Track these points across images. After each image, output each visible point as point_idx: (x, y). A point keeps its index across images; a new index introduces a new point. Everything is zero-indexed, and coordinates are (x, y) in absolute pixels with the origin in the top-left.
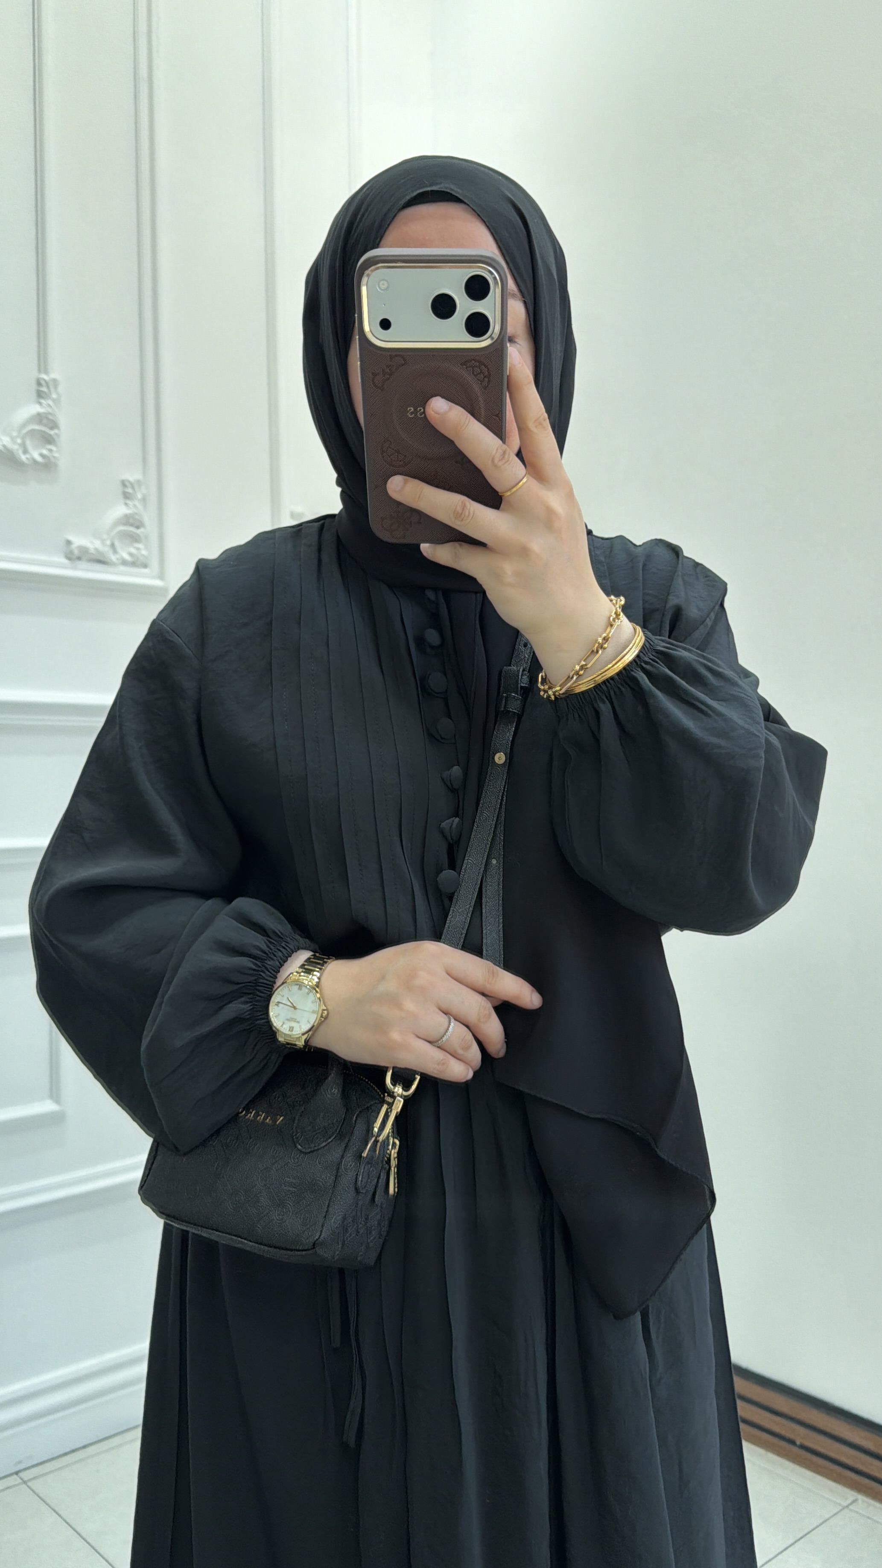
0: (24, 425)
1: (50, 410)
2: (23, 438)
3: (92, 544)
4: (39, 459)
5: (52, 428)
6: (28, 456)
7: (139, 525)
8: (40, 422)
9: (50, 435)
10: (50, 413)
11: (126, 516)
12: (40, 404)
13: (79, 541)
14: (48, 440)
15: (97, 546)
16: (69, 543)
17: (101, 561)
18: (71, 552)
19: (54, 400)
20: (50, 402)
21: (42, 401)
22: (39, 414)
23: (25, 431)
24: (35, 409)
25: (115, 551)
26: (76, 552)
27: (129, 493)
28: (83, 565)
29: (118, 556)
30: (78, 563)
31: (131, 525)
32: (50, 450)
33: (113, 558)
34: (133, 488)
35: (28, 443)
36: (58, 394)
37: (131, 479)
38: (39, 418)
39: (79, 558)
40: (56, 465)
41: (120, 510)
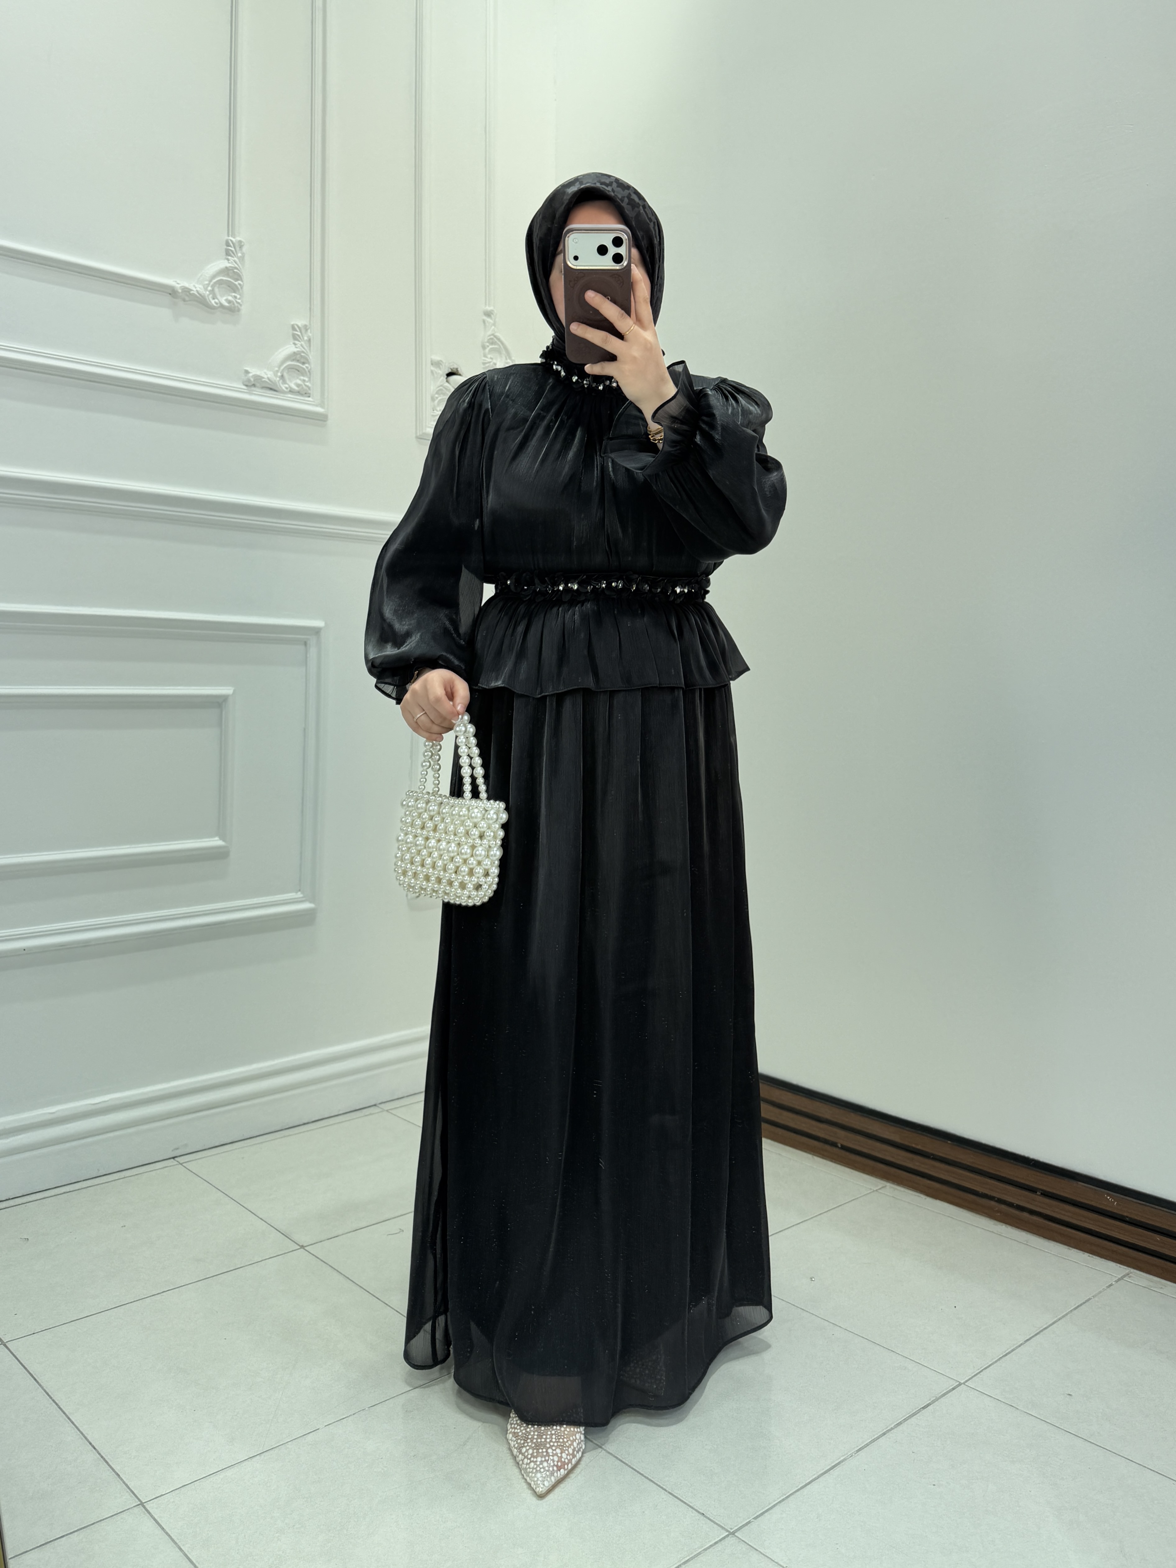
0: (214, 277)
1: (236, 266)
2: (213, 286)
3: (267, 374)
4: (226, 304)
5: (237, 280)
6: (216, 300)
7: (305, 361)
8: (228, 275)
9: (235, 285)
10: (236, 268)
11: (295, 354)
12: (228, 260)
13: (254, 371)
14: (234, 289)
15: (269, 376)
16: (247, 372)
17: (272, 388)
18: (249, 380)
19: (238, 258)
20: (235, 259)
21: (229, 258)
22: (226, 268)
23: (214, 281)
24: (223, 264)
25: (284, 382)
26: (252, 380)
27: (298, 335)
28: (257, 391)
29: (287, 386)
30: (253, 388)
31: (298, 361)
32: (235, 297)
33: (283, 387)
34: (301, 332)
35: (216, 290)
36: (243, 254)
37: (300, 325)
38: (226, 271)
39: (254, 385)
40: (239, 310)
41: (290, 349)
